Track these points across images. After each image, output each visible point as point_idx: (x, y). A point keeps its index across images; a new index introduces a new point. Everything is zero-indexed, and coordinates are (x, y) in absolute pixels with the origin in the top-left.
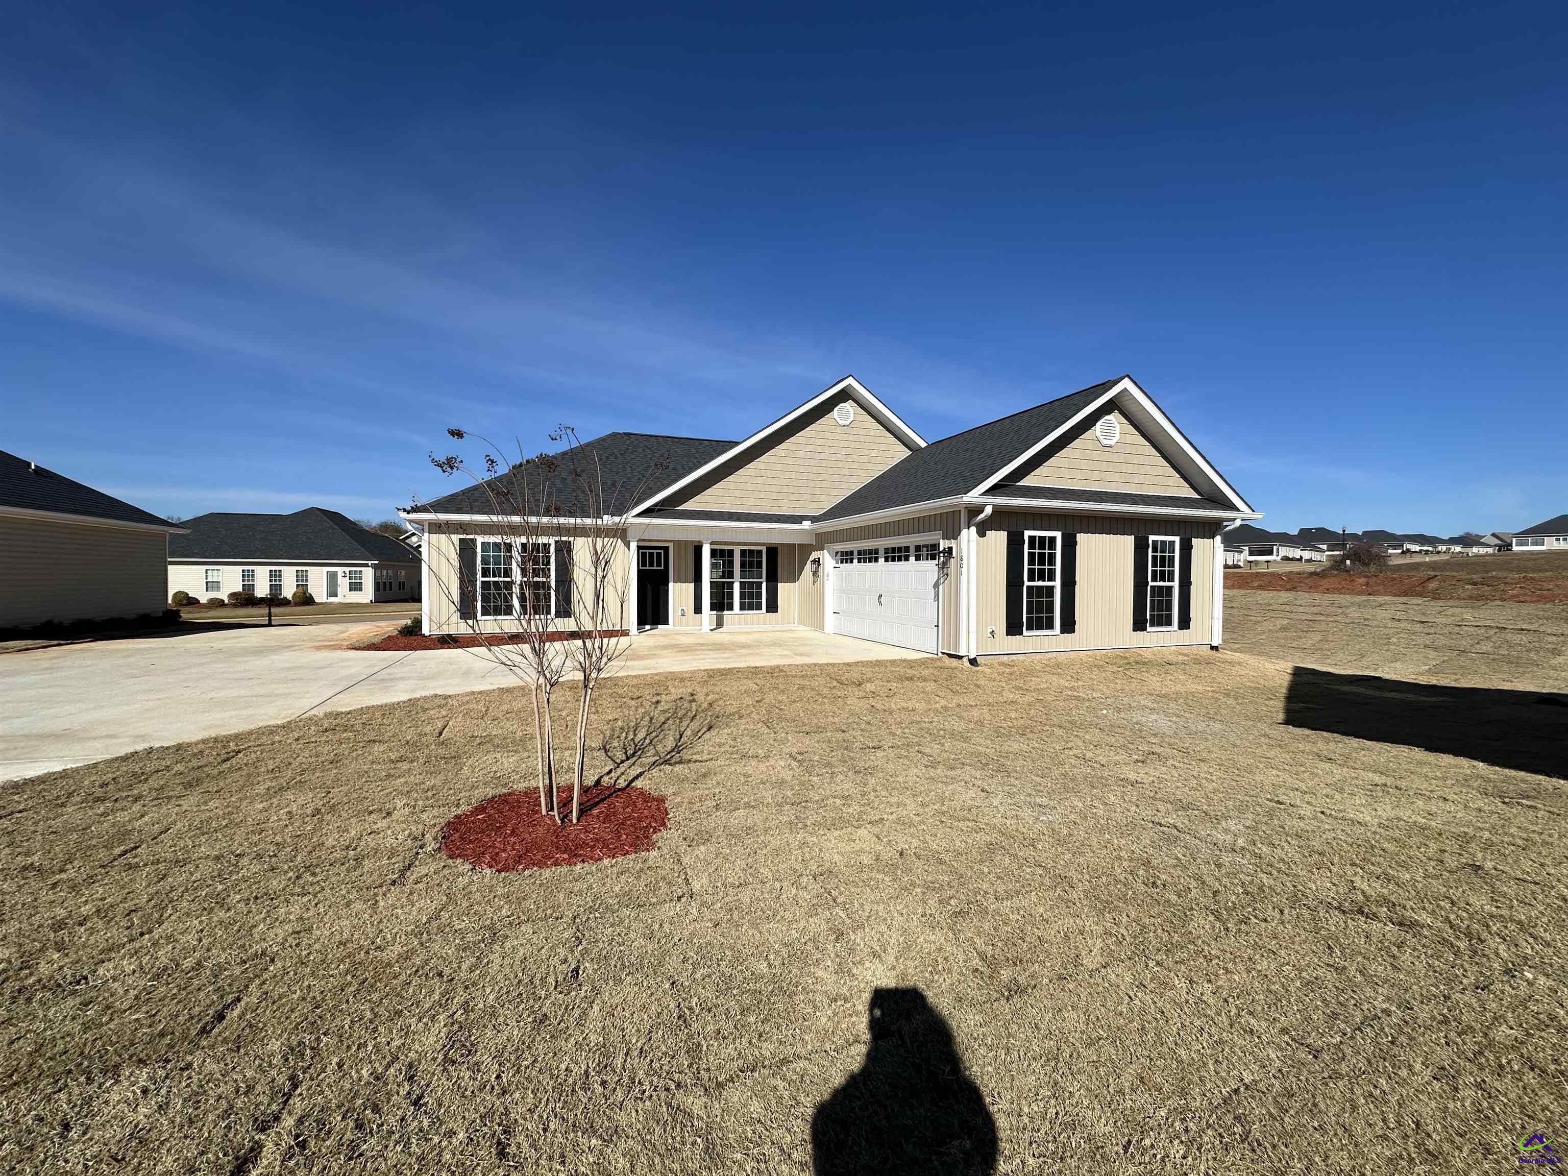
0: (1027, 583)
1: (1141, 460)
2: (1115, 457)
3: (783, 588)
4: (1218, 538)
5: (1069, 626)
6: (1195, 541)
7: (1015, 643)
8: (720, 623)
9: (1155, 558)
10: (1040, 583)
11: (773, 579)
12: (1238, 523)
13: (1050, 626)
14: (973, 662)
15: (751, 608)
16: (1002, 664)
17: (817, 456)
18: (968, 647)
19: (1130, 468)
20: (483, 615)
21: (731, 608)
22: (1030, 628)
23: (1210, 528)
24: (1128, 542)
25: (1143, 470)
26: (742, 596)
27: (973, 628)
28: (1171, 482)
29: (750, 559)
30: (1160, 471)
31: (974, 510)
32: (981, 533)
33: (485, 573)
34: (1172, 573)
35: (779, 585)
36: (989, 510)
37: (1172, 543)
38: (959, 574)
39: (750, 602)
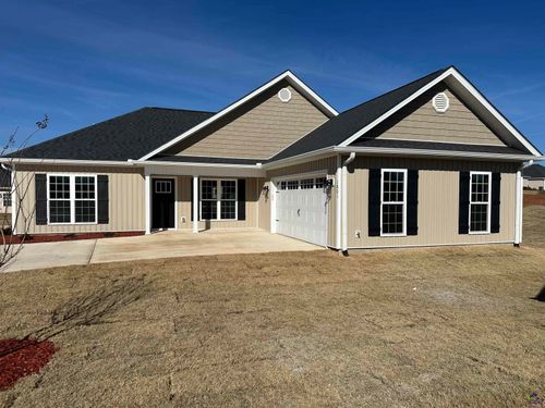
0: (382, 203)
1: (464, 121)
2: (447, 120)
3: (248, 204)
4: (519, 173)
5: (413, 230)
6: (502, 175)
7: (375, 242)
8: (208, 227)
9: (473, 186)
10: (393, 203)
11: (242, 200)
12: (531, 162)
13: (400, 231)
14: (345, 253)
15: (228, 218)
16: (365, 255)
17: (267, 122)
18: (342, 244)
19: (457, 127)
20: (51, 221)
21: (215, 217)
22: (385, 232)
23: (513, 167)
24: (456, 175)
25: (465, 128)
26: (222, 210)
27: (345, 231)
28: (485, 136)
29: (228, 186)
30: (478, 129)
31: (345, 156)
32: (351, 170)
33: (52, 196)
34: (486, 196)
35: (247, 203)
36: (353, 155)
37: (487, 176)
38: (336, 197)
39: (227, 214)
